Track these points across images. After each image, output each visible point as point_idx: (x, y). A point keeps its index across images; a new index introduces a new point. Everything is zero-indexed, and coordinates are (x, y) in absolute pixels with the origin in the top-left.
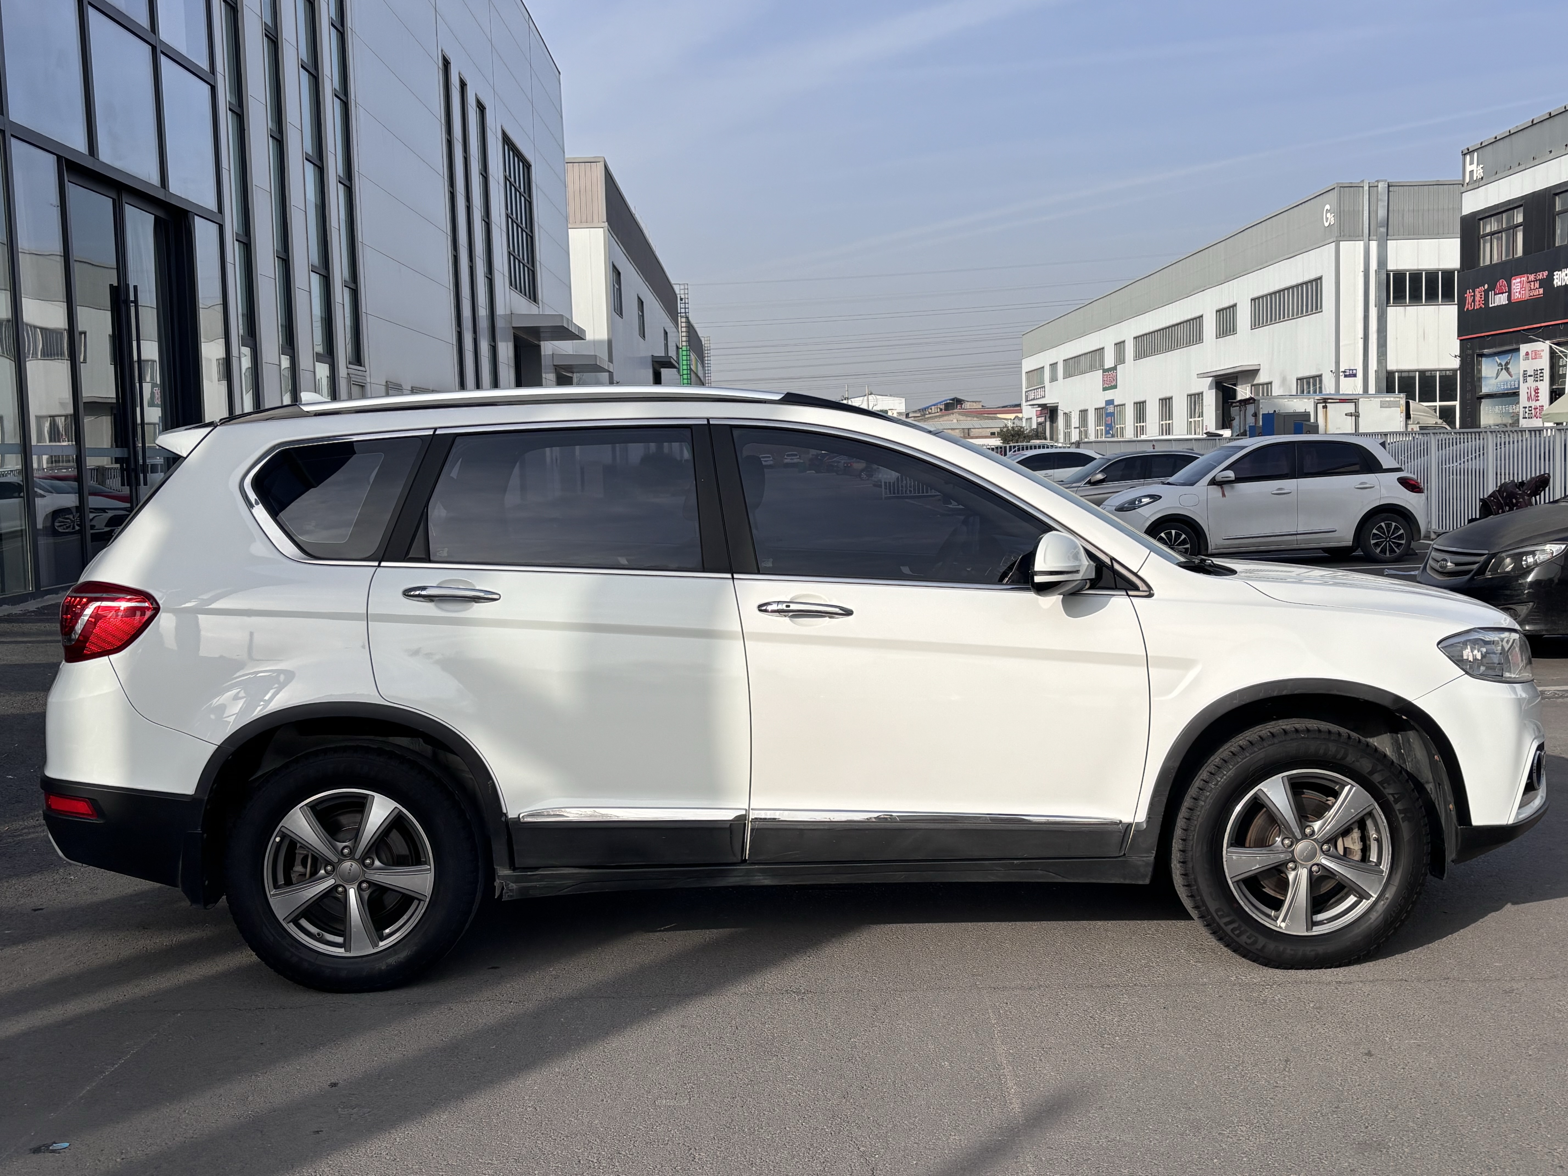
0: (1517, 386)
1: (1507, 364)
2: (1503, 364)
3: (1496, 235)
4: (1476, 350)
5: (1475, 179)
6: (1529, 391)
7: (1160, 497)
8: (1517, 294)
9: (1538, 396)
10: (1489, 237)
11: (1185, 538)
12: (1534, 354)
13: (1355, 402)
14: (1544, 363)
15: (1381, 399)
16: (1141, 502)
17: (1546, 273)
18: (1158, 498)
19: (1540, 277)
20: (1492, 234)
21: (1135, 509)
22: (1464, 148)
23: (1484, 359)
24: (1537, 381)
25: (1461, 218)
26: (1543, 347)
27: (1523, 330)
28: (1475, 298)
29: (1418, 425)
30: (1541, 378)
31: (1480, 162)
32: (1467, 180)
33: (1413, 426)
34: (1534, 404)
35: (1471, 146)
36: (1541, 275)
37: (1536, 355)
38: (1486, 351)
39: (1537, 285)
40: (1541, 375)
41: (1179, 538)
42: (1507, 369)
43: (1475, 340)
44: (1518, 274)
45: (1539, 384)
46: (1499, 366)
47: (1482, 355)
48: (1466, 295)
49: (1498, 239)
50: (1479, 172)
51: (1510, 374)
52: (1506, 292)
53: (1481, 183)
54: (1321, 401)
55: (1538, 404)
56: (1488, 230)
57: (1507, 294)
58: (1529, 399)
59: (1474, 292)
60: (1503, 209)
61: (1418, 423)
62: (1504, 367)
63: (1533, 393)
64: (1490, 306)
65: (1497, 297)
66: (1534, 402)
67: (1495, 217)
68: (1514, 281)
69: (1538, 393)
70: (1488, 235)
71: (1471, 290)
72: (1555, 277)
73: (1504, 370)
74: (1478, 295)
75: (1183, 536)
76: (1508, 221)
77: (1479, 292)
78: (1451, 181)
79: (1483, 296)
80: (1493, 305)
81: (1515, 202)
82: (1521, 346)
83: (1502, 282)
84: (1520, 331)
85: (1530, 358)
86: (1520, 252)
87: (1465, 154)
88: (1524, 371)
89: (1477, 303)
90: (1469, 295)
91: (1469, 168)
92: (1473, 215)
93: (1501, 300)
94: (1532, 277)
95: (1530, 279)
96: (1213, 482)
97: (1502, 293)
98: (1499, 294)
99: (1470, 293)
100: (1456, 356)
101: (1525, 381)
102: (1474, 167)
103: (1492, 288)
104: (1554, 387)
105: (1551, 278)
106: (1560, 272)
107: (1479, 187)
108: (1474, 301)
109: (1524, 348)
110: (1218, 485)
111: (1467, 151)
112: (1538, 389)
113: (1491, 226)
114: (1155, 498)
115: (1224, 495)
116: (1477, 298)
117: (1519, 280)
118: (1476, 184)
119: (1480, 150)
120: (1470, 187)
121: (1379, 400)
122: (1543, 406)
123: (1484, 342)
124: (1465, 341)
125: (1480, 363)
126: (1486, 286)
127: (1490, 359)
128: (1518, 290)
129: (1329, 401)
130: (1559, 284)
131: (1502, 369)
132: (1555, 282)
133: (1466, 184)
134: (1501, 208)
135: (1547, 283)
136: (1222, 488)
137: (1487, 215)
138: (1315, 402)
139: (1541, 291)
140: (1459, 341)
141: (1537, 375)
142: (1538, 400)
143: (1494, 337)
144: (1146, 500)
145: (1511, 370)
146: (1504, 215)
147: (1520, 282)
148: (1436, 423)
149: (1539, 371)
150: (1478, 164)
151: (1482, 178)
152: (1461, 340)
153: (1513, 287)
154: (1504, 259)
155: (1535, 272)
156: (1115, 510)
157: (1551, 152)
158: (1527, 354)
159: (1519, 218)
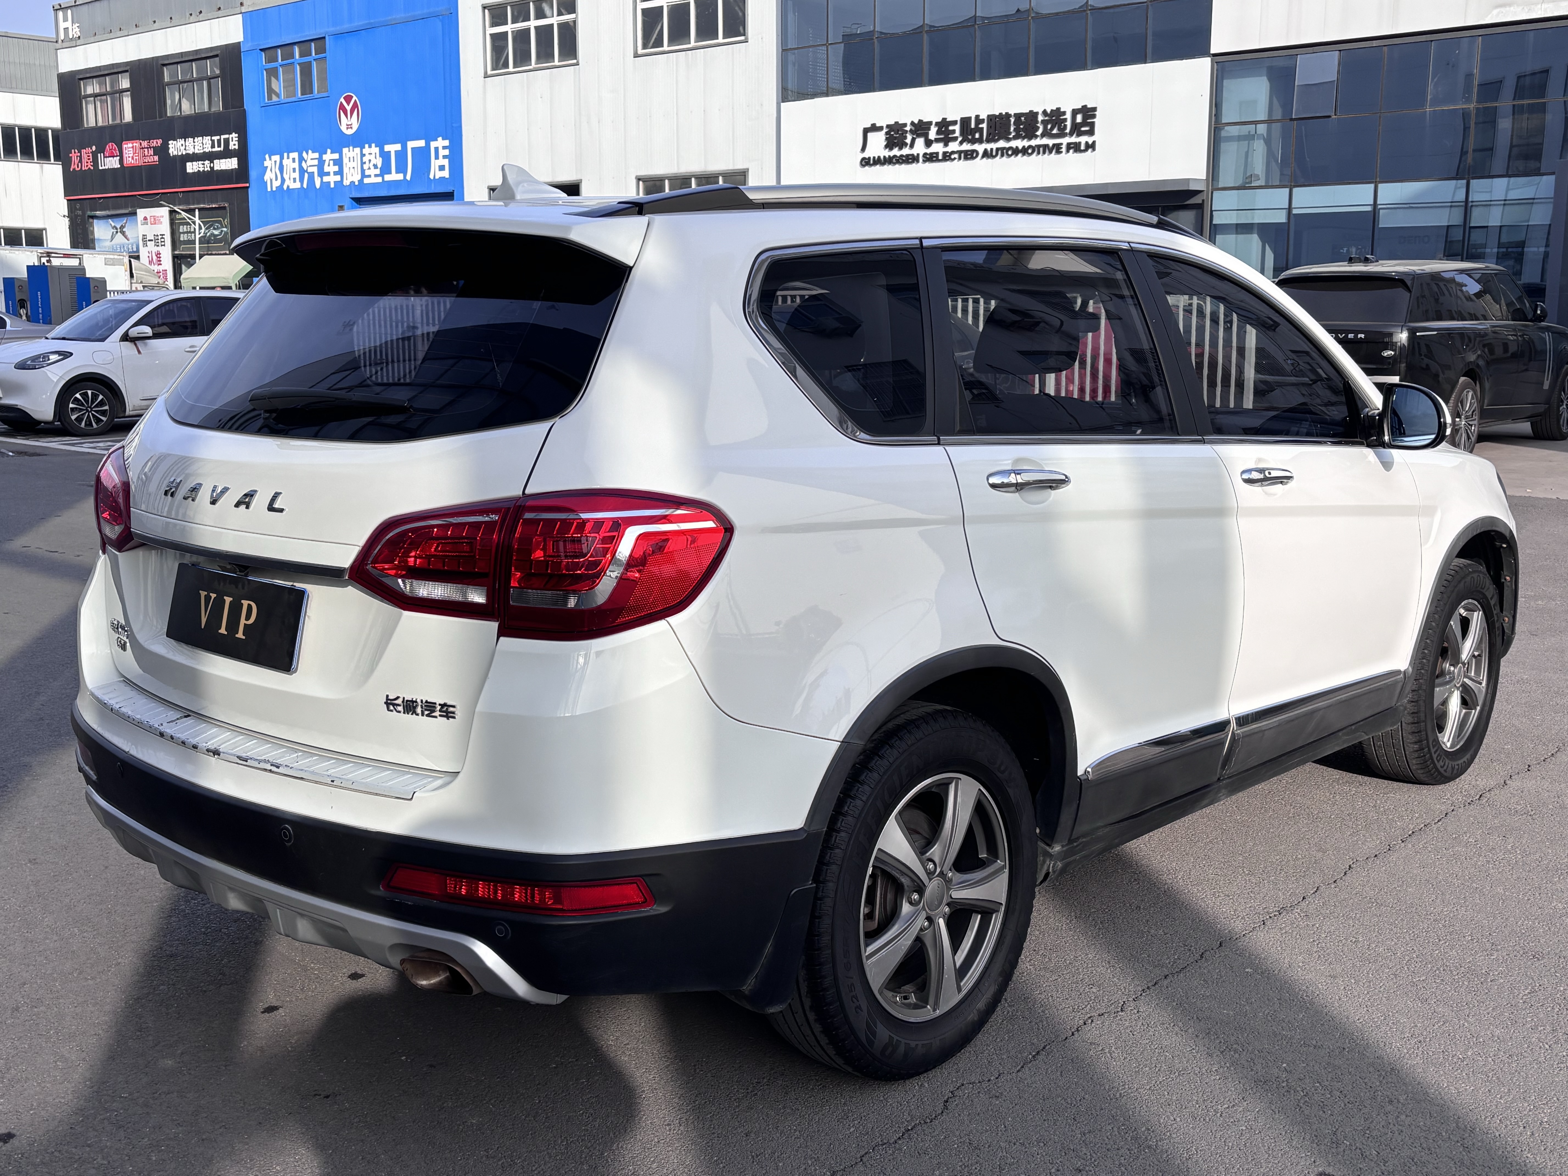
0: (135, 250)
1: (122, 227)
2: (118, 227)
3: (99, 98)
4: (87, 211)
5: (71, 37)
6: (150, 255)
7: (71, 354)
8: (130, 159)
9: (160, 261)
10: (93, 98)
11: (103, 399)
12: (153, 220)
13: (80, 258)
14: (165, 228)
15: (105, 256)
16: (49, 360)
17: (160, 142)
18: (69, 355)
19: (154, 144)
20: (95, 96)
21: (43, 367)
22: (56, 3)
23: (95, 221)
24: (158, 246)
25: (58, 75)
26: (163, 212)
27: (139, 195)
28: (82, 160)
29: (141, 285)
30: (163, 243)
31: (75, 21)
32: (62, 36)
33: (137, 285)
34: (156, 268)
35: (64, 3)
36: (155, 143)
37: (156, 221)
38: (98, 213)
39: (151, 152)
40: (163, 240)
41: (96, 400)
42: (123, 233)
43: (85, 202)
44: (130, 138)
45: (160, 249)
46: (113, 228)
47: (93, 217)
48: (70, 155)
49: (101, 101)
50: (74, 31)
51: (126, 237)
52: (117, 156)
53: (79, 42)
54: (45, 255)
55: (161, 268)
56: (90, 91)
57: (118, 158)
58: (151, 262)
59: (80, 152)
60: (106, 72)
61: (141, 282)
62: (119, 230)
63: (155, 258)
64: (100, 168)
65: (108, 160)
66: (156, 266)
67: (97, 79)
68: (125, 146)
69: (160, 257)
70: (90, 96)
71: (76, 151)
72: (170, 146)
73: (119, 233)
74: (84, 156)
75: (101, 397)
76: (112, 86)
77: (86, 153)
78: (37, 36)
79: (91, 157)
80: (103, 168)
81: (120, 67)
82: (138, 211)
83: (111, 146)
84: (135, 195)
85: (149, 223)
86: (128, 117)
87: (57, 10)
88: (144, 235)
89: (85, 164)
90: (74, 155)
91: (62, 25)
92: (72, 74)
93: (112, 163)
94: (145, 144)
95: (143, 145)
96: (125, 338)
97: (113, 157)
98: (109, 157)
99: (75, 153)
100: (64, 216)
101: (145, 245)
102: (68, 24)
103: (101, 149)
104: (176, 252)
105: (165, 147)
106: (175, 142)
107: (76, 46)
108: (80, 161)
109: (141, 213)
110: (131, 341)
111: (59, 7)
112: (160, 254)
113: (91, 88)
114: (66, 355)
115: (139, 352)
116: (84, 160)
117: (130, 145)
118: (73, 43)
119: (74, 9)
120: (65, 44)
121: (103, 257)
122: (166, 270)
123: (95, 204)
124: (72, 202)
125: (92, 225)
126: (94, 148)
127: (102, 222)
128: (131, 155)
129: (53, 255)
130: (175, 153)
131: (117, 232)
132: (170, 151)
133: (60, 41)
134: (105, 70)
135: (162, 151)
136: (136, 345)
137: (88, 75)
138: (38, 256)
139: (156, 158)
140: (66, 201)
141: (158, 240)
142: (161, 264)
143: (106, 200)
144: (54, 357)
145: (127, 233)
146: (107, 78)
147: (133, 147)
148: (158, 283)
149: (160, 237)
150: (73, 23)
151: (79, 37)
152: (68, 200)
153: (124, 151)
154: (110, 123)
155: (149, 138)
156: (15, 367)
157: (155, 22)
158: (145, 219)
159: (125, 83)
